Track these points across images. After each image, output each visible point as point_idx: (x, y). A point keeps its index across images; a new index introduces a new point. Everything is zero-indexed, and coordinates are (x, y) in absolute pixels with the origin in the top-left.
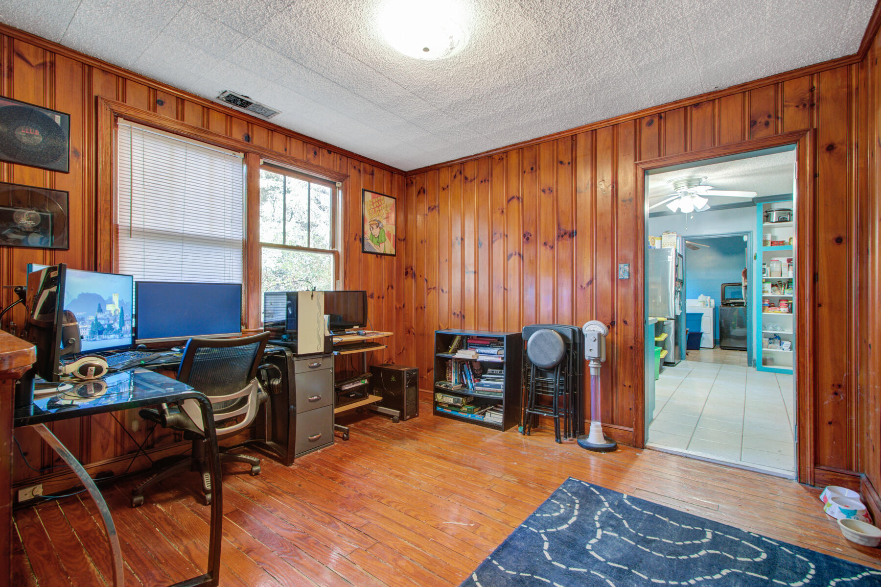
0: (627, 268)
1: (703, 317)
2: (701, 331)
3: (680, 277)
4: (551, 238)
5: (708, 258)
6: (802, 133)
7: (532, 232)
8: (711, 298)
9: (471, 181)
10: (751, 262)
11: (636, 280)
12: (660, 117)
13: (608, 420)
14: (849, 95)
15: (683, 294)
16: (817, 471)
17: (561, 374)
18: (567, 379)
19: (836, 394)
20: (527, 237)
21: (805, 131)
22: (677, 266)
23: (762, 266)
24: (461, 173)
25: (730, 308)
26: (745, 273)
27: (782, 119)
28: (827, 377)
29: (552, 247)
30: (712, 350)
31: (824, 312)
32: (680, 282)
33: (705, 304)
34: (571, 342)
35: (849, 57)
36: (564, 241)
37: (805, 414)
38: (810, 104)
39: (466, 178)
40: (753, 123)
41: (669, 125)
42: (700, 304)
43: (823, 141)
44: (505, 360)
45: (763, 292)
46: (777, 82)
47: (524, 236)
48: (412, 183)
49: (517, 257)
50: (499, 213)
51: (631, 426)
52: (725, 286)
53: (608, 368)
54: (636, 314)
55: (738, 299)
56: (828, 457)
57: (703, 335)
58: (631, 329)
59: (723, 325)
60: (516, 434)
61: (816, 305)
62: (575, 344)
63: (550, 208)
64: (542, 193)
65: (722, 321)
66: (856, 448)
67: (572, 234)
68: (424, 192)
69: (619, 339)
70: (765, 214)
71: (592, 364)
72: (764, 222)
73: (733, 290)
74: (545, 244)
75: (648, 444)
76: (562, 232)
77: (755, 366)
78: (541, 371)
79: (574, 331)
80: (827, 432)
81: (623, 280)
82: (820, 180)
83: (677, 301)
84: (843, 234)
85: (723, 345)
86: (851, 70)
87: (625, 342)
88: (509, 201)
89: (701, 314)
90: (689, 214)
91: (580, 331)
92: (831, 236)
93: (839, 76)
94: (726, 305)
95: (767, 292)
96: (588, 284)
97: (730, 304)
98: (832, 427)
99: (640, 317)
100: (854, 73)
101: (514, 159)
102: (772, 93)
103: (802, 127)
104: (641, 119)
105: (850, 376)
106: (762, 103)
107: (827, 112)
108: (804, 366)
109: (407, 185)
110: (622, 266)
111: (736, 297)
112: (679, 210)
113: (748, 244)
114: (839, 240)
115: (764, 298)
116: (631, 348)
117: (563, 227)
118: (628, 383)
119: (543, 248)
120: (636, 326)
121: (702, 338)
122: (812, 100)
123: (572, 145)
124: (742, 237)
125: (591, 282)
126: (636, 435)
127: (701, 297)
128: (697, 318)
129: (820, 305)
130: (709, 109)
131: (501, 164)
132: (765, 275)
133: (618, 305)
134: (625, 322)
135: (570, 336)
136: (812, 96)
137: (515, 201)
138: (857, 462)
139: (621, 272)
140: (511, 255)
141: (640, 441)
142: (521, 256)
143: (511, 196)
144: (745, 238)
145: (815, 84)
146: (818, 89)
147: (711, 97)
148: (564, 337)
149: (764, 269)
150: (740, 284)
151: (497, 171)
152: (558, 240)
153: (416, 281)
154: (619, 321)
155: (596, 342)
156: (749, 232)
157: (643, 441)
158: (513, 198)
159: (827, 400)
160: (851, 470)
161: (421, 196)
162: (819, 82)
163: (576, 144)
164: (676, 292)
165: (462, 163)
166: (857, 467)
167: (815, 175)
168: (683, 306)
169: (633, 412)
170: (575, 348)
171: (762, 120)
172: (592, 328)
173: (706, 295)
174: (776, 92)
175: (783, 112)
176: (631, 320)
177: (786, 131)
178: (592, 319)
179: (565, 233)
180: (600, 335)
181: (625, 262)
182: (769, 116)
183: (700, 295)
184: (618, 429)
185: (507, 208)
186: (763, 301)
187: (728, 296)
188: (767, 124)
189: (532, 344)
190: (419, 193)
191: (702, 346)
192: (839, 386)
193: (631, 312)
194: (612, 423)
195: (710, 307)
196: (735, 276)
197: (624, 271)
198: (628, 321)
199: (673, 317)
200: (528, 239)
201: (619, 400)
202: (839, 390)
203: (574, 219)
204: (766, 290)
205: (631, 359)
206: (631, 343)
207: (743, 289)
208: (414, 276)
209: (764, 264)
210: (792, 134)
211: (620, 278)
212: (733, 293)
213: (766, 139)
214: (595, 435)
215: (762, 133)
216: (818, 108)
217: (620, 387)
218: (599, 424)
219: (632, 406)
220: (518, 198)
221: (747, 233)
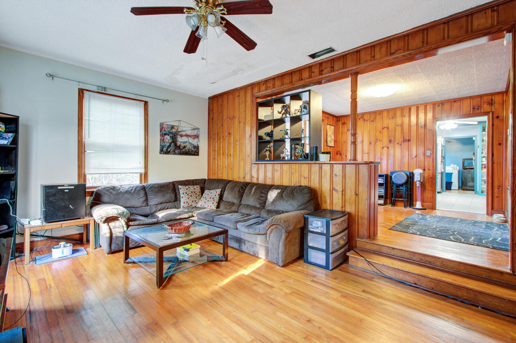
0: (430, 152)
1: (453, 175)
2: (452, 181)
3: (443, 156)
4: (400, 142)
5: (456, 146)
6: (489, 112)
7: (393, 139)
8: (457, 166)
9: (367, 121)
10: (477, 149)
11: (433, 156)
12: (442, 104)
13: (423, 201)
14: (503, 102)
15: (444, 163)
16: (492, 211)
17: (406, 187)
18: (408, 188)
19: (498, 188)
20: (390, 141)
21: (490, 112)
22: (442, 150)
23: (481, 151)
24: (362, 118)
25: (467, 170)
26: (474, 154)
27: (483, 107)
28: (496, 184)
29: (401, 145)
30: (457, 191)
31: (495, 165)
32: (443, 158)
33: (454, 168)
34: (409, 176)
35: (503, 92)
36: (406, 143)
37: (489, 195)
38: (491, 103)
39: (364, 120)
40: (474, 108)
41: (445, 106)
42: (451, 168)
43: (495, 116)
44: (384, 182)
45: (482, 162)
46: (481, 96)
47: (389, 141)
48: (340, 120)
49: (386, 148)
50: (378, 133)
51: (431, 203)
52: (464, 160)
53: (423, 185)
54: (433, 167)
55: (471, 166)
56: (496, 207)
57: (453, 183)
58: (431, 172)
59: (463, 180)
60: (389, 206)
61: (493, 163)
62: (410, 177)
63: (400, 132)
64: (397, 126)
65: (463, 177)
66: (504, 204)
67: (409, 140)
68: (345, 124)
69: (426, 175)
70: (483, 128)
71: (418, 183)
72: (482, 132)
73: (469, 162)
74: (398, 144)
75: (437, 209)
76: (405, 140)
77: (478, 194)
78: (398, 186)
79: (410, 173)
80: (496, 200)
81: (428, 156)
82: (495, 126)
83: (442, 166)
84: (501, 142)
85: (463, 188)
86: (504, 95)
87: (429, 176)
88: (383, 129)
89: (452, 173)
90: (449, 130)
91: (413, 173)
92: (497, 143)
93: (500, 96)
94: (465, 169)
95: (484, 162)
96: (415, 157)
97: (467, 169)
98: (497, 198)
99: (434, 168)
100: (504, 96)
101: (385, 114)
102: (479, 100)
103: (489, 110)
104: (435, 104)
105: (503, 184)
106: (476, 102)
107: (496, 106)
108: (489, 181)
109: (337, 121)
110: (428, 151)
111: (470, 165)
112: (445, 129)
113: (475, 141)
114: (500, 144)
115: (482, 165)
116: (431, 178)
117: (405, 138)
118: (430, 189)
119: (397, 145)
120: (433, 171)
121: (452, 185)
122: (492, 103)
123: (409, 111)
124: (472, 138)
125: (416, 156)
126: (433, 206)
127: (452, 165)
128: (450, 175)
129: (494, 163)
130: (459, 103)
131: (380, 115)
132: (483, 154)
133: (426, 164)
134: (429, 170)
135: (409, 174)
136: (492, 102)
137: (386, 129)
138: (504, 208)
139: (427, 153)
140: (384, 147)
141: (434, 207)
142: (388, 148)
143: (383, 127)
144: (474, 139)
145: (493, 98)
146: (494, 100)
147: (460, 99)
148: (407, 175)
149: (482, 152)
150: (472, 159)
151: (378, 117)
152: (403, 142)
153: (341, 156)
154: (427, 169)
155: (420, 176)
156: (476, 136)
157: (435, 207)
158: (385, 127)
159: (496, 190)
160: (503, 210)
161: (344, 125)
162: (494, 98)
163: (411, 111)
164: (442, 162)
165: (363, 114)
166: (504, 209)
167: (493, 125)
168: (444, 168)
169: (432, 198)
170: (410, 178)
171: (477, 107)
172: (417, 171)
173: (454, 164)
174: (481, 99)
175: (483, 105)
176: (431, 169)
177: (484, 111)
178: (416, 168)
179: (406, 140)
180: (421, 173)
181: (429, 150)
182: (479, 107)
183: (451, 164)
184: (426, 204)
185: (382, 131)
186: (482, 166)
187: (466, 165)
188: (478, 109)
189: (394, 177)
190: (343, 124)
191: (452, 189)
192: (500, 186)
193: (431, 166)
194: (424, 202)
195: (457, 170)
196: (469, 155)
197: (428, 153)
198: (430, 169)
199: (440, 172)
200: (391, 142)
201: (427, 195)
202: (499, 188)
203: (410, 135)
204: (483, 161)
205: (431, 181)
206: (431, 176)
207: (473, 161)
208: (341, 154)
209: (482, 150)
210: (486, 112)
211: (427, 155)
212: (469, 164)
213: (478, 113)
214: (418, 205)
215: (477, 112)
216: (494, 105)
217: (427, 190)
218: (420, 202)
219: (431, 196)
220: (387, 128)
221: (475, 136)
